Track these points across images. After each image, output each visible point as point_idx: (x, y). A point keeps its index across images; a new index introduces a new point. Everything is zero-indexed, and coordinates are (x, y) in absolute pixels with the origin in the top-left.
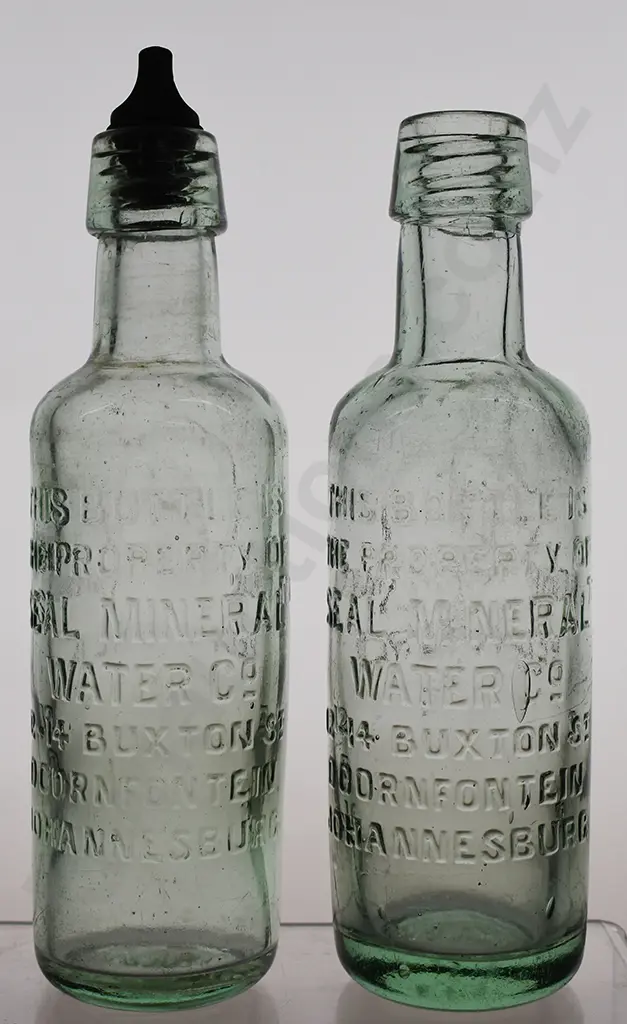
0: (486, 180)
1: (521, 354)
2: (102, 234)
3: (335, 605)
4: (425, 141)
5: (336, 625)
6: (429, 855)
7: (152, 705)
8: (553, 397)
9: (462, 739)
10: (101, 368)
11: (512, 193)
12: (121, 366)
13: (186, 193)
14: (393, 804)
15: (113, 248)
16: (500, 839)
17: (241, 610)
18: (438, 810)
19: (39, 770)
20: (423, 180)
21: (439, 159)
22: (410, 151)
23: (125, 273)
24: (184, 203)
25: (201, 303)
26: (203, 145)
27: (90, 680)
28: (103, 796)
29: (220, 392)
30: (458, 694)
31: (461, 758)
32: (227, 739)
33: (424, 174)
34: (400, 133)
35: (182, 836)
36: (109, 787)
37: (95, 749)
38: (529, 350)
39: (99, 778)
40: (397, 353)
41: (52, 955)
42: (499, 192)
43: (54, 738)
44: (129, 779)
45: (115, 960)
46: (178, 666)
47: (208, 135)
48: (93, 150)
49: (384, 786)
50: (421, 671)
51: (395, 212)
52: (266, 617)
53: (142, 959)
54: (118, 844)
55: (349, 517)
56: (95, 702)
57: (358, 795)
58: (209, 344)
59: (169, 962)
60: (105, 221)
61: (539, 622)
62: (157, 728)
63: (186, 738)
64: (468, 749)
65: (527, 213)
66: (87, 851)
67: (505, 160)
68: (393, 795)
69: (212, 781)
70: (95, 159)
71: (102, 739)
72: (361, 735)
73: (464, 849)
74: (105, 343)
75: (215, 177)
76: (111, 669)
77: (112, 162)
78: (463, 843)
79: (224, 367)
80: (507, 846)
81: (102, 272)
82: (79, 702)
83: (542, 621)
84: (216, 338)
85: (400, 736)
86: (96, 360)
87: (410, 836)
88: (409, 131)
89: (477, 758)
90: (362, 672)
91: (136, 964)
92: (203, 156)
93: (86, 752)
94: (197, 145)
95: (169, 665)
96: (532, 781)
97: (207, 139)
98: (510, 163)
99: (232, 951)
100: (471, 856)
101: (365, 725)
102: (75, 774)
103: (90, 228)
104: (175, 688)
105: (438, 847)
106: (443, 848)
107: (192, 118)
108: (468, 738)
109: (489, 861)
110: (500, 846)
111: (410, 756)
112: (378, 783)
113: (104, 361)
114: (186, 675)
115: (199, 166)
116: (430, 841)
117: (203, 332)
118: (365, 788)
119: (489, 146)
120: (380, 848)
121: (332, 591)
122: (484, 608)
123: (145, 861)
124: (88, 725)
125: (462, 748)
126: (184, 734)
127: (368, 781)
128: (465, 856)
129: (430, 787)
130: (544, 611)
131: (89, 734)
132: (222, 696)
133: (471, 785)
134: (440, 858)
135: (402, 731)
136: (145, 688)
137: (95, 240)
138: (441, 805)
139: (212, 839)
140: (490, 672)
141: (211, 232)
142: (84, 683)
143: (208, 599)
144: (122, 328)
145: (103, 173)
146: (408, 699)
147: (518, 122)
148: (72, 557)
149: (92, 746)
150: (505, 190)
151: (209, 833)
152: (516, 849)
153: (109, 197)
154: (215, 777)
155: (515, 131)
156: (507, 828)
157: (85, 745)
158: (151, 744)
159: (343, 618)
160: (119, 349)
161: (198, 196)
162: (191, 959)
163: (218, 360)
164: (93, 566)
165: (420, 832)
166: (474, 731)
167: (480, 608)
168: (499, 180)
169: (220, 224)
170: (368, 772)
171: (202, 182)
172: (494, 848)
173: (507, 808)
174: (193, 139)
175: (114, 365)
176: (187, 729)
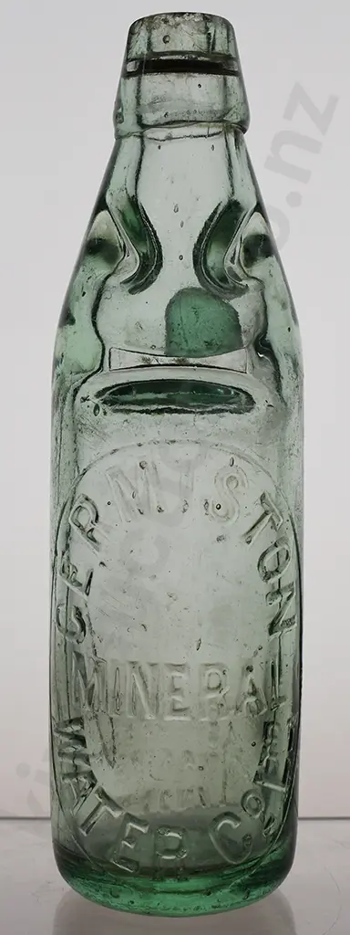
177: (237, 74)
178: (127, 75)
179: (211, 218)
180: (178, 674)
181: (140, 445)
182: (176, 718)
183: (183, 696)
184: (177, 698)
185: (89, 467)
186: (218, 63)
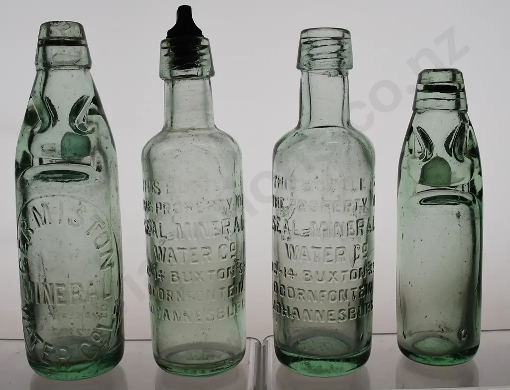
0: (335, 55)
1: (348, 123)
2: (166, 80)
3: (278, 223)
4: (311, 39)
5: (278, 231)
6: (318, 319)
7: (197, 263)
8: (363, 141)
9: (331, 275)
10: (169, 133)
11: (345, 60)
12: (177, 131)
13: (198, 62)
14: (303, 300)
15: (170, 84)
16: (345, 312)
17: (229, 225)
18: (322, 302)
19: (152, 289)
20: (310, 55)
21: (316, 47)
22: (305, 43)
23: (176, 94)
24: (197, 66)
25: (206, 105)
26: (204, 43)
27: (172, 255)
28: (180, 298)
29: (217, 140)
30: (329, 258)
31: (331, 282)
32: (226, 274)
33: (310, 53)
34: (301, 35)
35: (211, 312)
36: (182, 295)
37: (175, 281)
38: (351, 122)
39: (177, 292)
40: (299, 124)
41: (160, 356)
42: (339, 60)
43: (158, 277)
44: (190, 292)
45: (184, 357)
46: (206, 248)
47: (207, 39)
48: (161, 46)
49: (300, 294)
50: (315, 249)
51: (298, 67)
52: (238, 227)
53: (195, 358)
54: (186, 317)
55: (284, 188)
56: (175, 263)
57: (289, 297)
58: (210, 121)
59: (205, 357)
60: (167, 75)
61: (360, 228)
62: (199, 272)
63: (210, 275)
64: (333, 279)
65: (351, 68)
66: (174, 320)
67: (342, 47)
68: (303, 297)
69: (221, 290)
70: (162, 50)
71: (178, 277)
72: (290, 274)
73: (331, 317)
74: (169, 123)
75: (209, 55)
76: (180, 250)
77: (169, 51)
78: (331, 315)
79: (216, 130)
80: (347, 315)
81: (167, 94)
82: (168, 263)
83: (361, 228)
84: (213, 118)
85: (307, 275)
86: (167, 129)
87: (310, 313)
88: (305, 35)
89: (336, 282)
90: (291, 250)
91: (193, 359)
92: (204, 47)
93: (172, 282)
94: (201, 43)
95: (203, 248)
96: (356, 290)
97: (206, 41)
98: (344, 48)
99: (228, 352)
100: (334, 320)
101: (291, 270)
102: (168, 291)
103: (161, 77)
104: (206, 256)
105: (321, 317)
106: (323, 317)
107: (199, 32)
108: (333, 275)
109: (340, 321)
110: (345, 315)
111: (310, 282)
112: (297, 292)
113: (168, 129)
114: (210, 251)
115: (203, 51)
116: (318, 314)
117: (207, 116)
118: (292, 294)
119: (336, 42)
120: (298, 317)
121: (276, 217)
122: (340, 225)
123: (197, 322)
124: (172, 272)
125: (331, 278)
126: (210, 273)
127: (293, 291)
128: (332, 320)
129: (318, 294)
130: (361, 225)
131: (173, 276)
132: (223, 258)
133: (334, 293)
134: (322, 320)
135: (307, 272)
136: (194, 257)
137: (163, 81)
138: (323, 301)
139: (222, 312)
140: (341, 249)
141: (208, 77)
142: (170, 256)
143: (216, 222)
144: (175, 117)
145: (166, 55)
146: (310, 259)
147: (348, 32)
148: (163, 207)
149: (174, 280)
150: (343, 59)
151: (221, 310)
152: (351, 316)
153: (168, 65)
154: (222, 288)
155: (346, 35)
156: (347, 308)
157: (171, 279)
158: (197, 278)
159: (281, 228)
160: (174, 124)
161: (203, 63)
162: (212, 356)
163: (213, 127)
164: (171, 211)
165: (314, 311)
166: (336, 272)
167: (338, 224)
168: (340, 55)
169: (212, 73)
170: (292, 288)
171: (204, 57)
172: (342, 316)
173: (347, 300)
174: (200, 41)
175: (174, 131)
176: (211, 271)
177: (86, 45)
178: (39, 46)
179: (73, 106)
180: (60, 288)
181: (41, 197)
182: (61, 305)
183: (63, 296)
184: (61, 297)
185: (32, 199)
186: (77, 41)
